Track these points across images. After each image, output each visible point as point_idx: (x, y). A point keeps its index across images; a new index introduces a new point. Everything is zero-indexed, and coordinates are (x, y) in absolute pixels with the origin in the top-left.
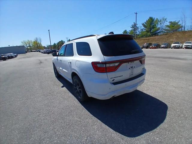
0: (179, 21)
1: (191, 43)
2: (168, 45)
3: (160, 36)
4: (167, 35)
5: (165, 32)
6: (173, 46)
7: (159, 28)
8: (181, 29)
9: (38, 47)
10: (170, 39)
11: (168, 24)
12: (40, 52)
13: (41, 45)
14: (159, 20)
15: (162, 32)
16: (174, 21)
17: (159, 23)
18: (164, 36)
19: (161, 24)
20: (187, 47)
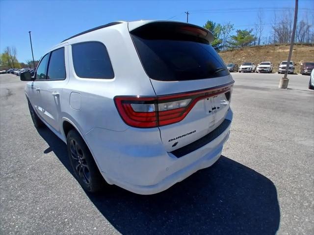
0: (252, 30)
1: (269, 64)
2: (234, 67)
3: (223, 52)
4: (233, 52)
5: (230, 47)
6: (243, 69)
7: (222, 40)
8: (253, 42)
9: (9, 64)
10: (236, 58)
11: (235, 34)
12: (13, 73)
13: (17, 60)
14: (223, 27)
15: (226, 46)
16: (244, 30)
17: (222, 32)
18: (228, 52)
19: (224, 33)
20: (263, 70)
